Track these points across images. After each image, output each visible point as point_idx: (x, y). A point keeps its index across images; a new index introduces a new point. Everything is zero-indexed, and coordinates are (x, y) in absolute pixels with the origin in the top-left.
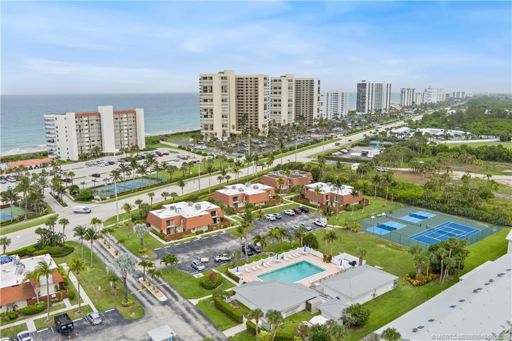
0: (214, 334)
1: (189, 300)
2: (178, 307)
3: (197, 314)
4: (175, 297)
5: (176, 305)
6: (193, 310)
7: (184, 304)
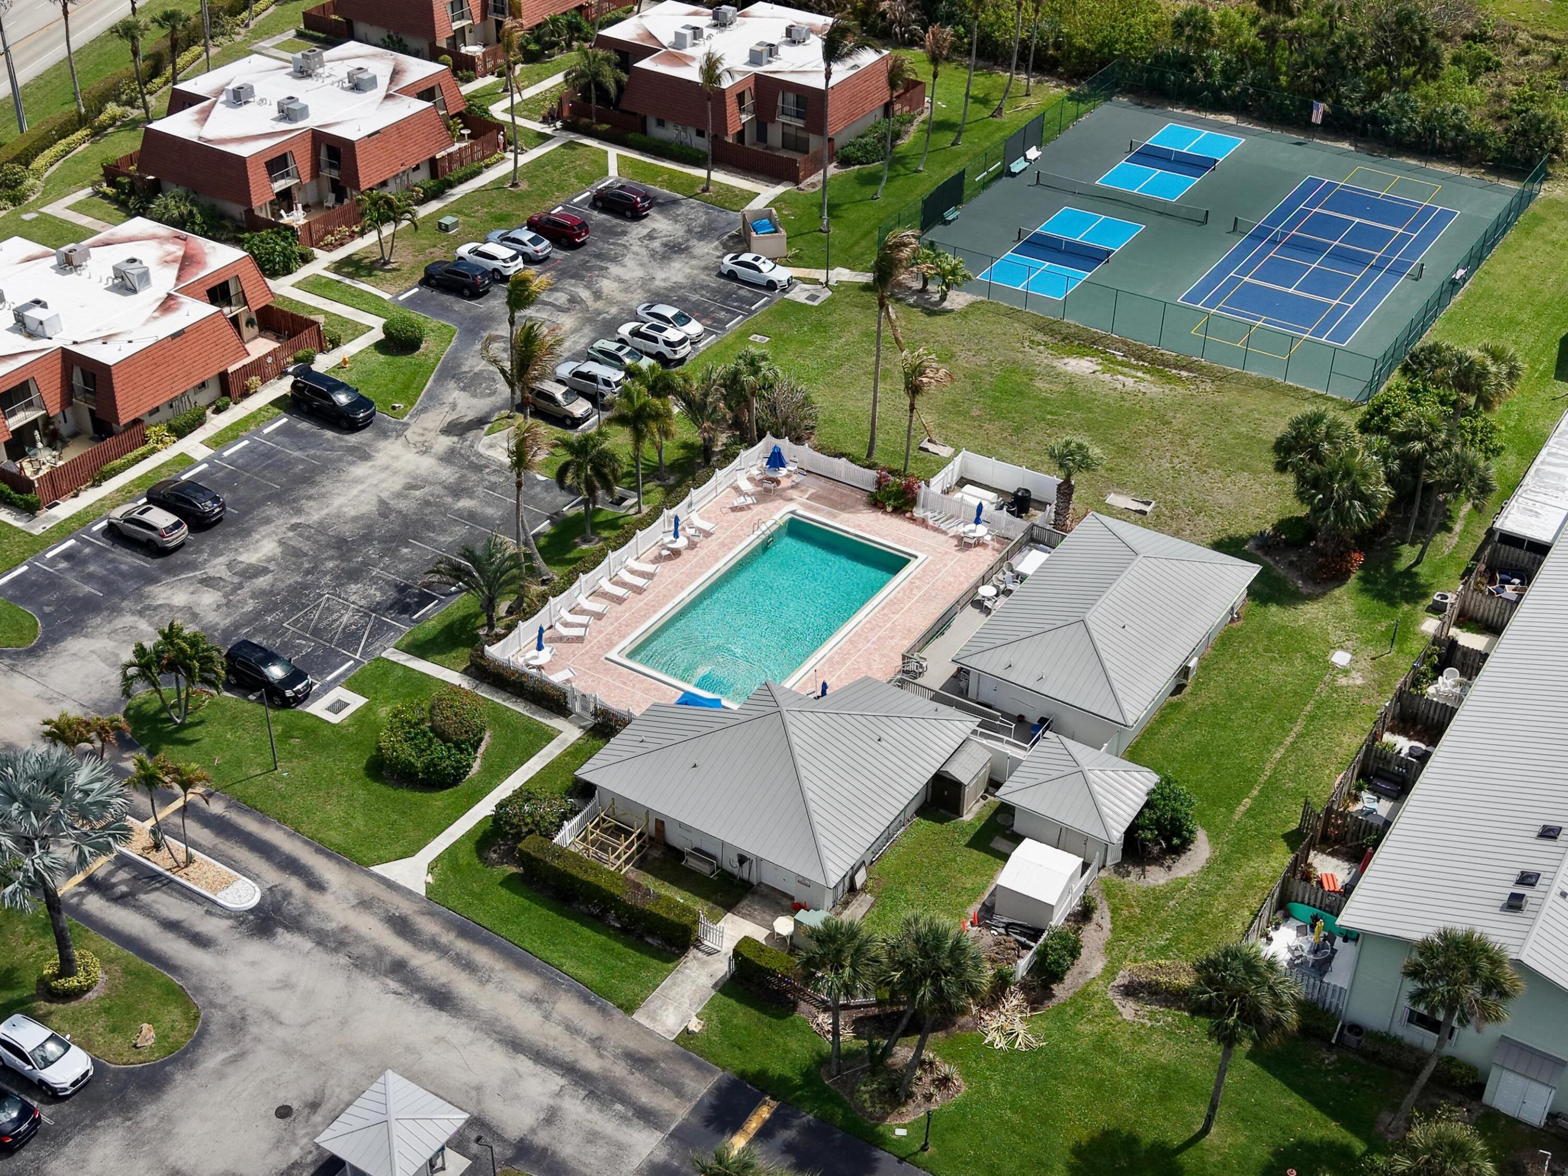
0: (600, 1038)
1: (376, 869)
2: (345, 929)
3: (462, 946)
4: (291, 866)
5: (327, 918)
6: (429, 927)
7: (365, 904)
